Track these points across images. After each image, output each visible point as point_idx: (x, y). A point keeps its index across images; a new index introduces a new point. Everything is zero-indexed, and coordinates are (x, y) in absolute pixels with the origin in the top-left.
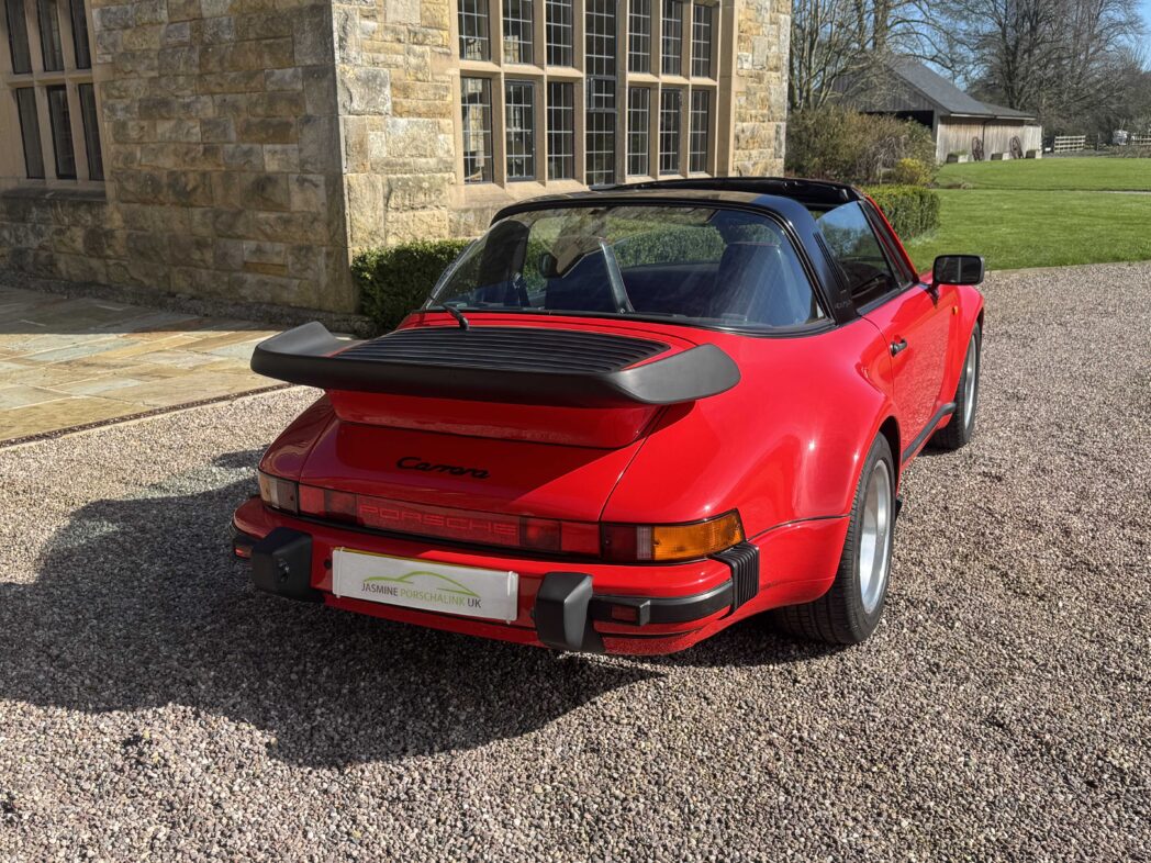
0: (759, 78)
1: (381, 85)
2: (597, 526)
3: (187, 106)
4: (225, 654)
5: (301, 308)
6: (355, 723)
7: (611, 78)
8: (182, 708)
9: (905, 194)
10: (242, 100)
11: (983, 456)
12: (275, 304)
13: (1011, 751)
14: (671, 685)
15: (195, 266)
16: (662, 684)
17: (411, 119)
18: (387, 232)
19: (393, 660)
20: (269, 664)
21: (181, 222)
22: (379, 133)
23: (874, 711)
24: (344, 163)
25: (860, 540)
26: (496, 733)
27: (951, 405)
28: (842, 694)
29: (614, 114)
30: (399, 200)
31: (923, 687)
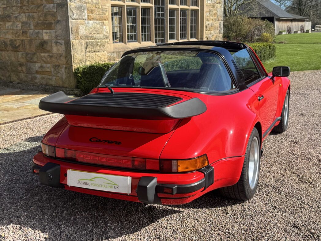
0: (214, 6)
1: (83, 10)
2: (158, 160)
3: (16, 17)
4: (30, 207)
5: (57, 86)
6: (75, 230)
7: (163, 6)
8: (15, 225)
9: (264, 46)
10: (35, 15)
11: (291, 135)
12: (47, 85)
13: (301, 236)
14: (185, 215)
15: (20, 72)
16: (181, 215)
17: (94, 21)
18: (86, 60)
19: (88, 208)
20: (46, 210)
21: (15, 57)
22: (83, 26)
23: (254, 223)
24: (71, 36)
25: (248, 164)
26: (124, 233)
27: (279, 118)
28: (243, 217)
29: (164, 19)
30: (90, 49)
31: (271, 215)
